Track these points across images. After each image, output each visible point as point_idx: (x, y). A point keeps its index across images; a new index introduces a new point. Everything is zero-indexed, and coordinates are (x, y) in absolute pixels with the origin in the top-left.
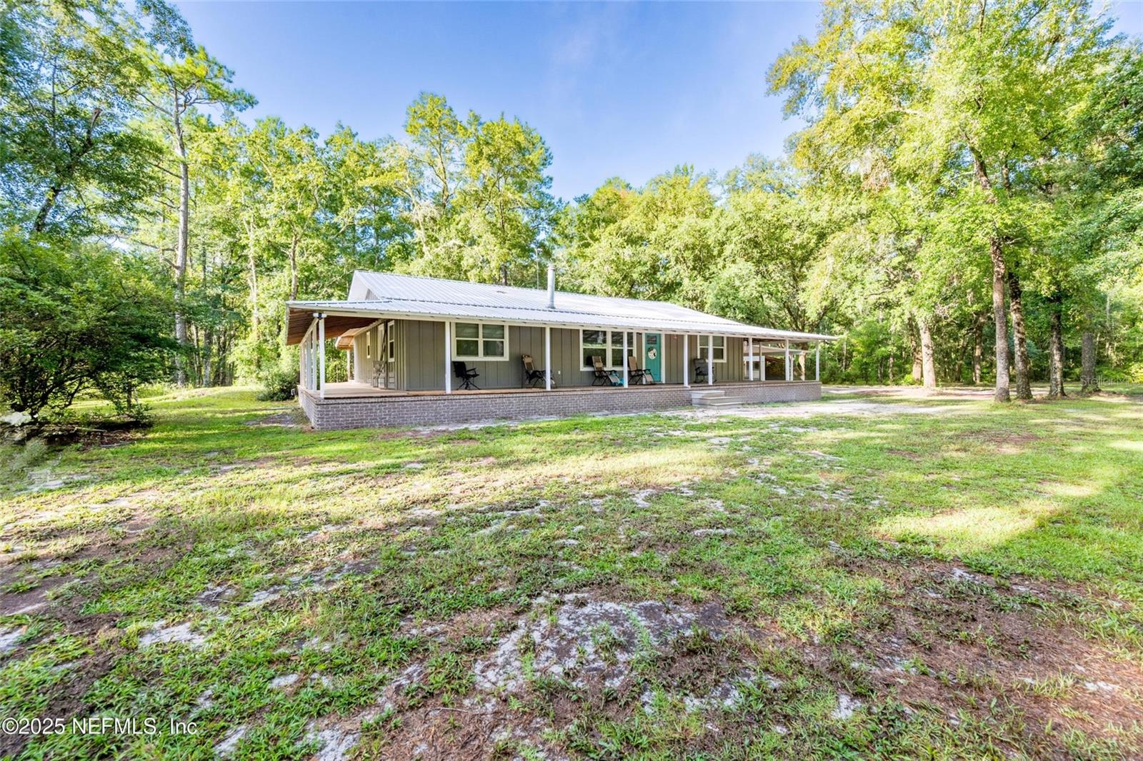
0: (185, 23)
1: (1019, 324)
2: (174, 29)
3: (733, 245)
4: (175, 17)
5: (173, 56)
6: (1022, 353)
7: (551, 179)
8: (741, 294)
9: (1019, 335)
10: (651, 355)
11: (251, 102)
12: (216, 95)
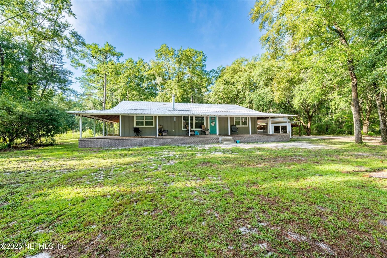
0: (83, 38)
1: (380, 106)
2: (81, 40)
3: (262, 81)
4: (81, 37)
5: (81, 47)
6: (383, 120)
7: (206, 65)
8: (265, 100)
9: (381, 111)
10: (212, 124)
11: (122, 55)
12: (113, 55)
